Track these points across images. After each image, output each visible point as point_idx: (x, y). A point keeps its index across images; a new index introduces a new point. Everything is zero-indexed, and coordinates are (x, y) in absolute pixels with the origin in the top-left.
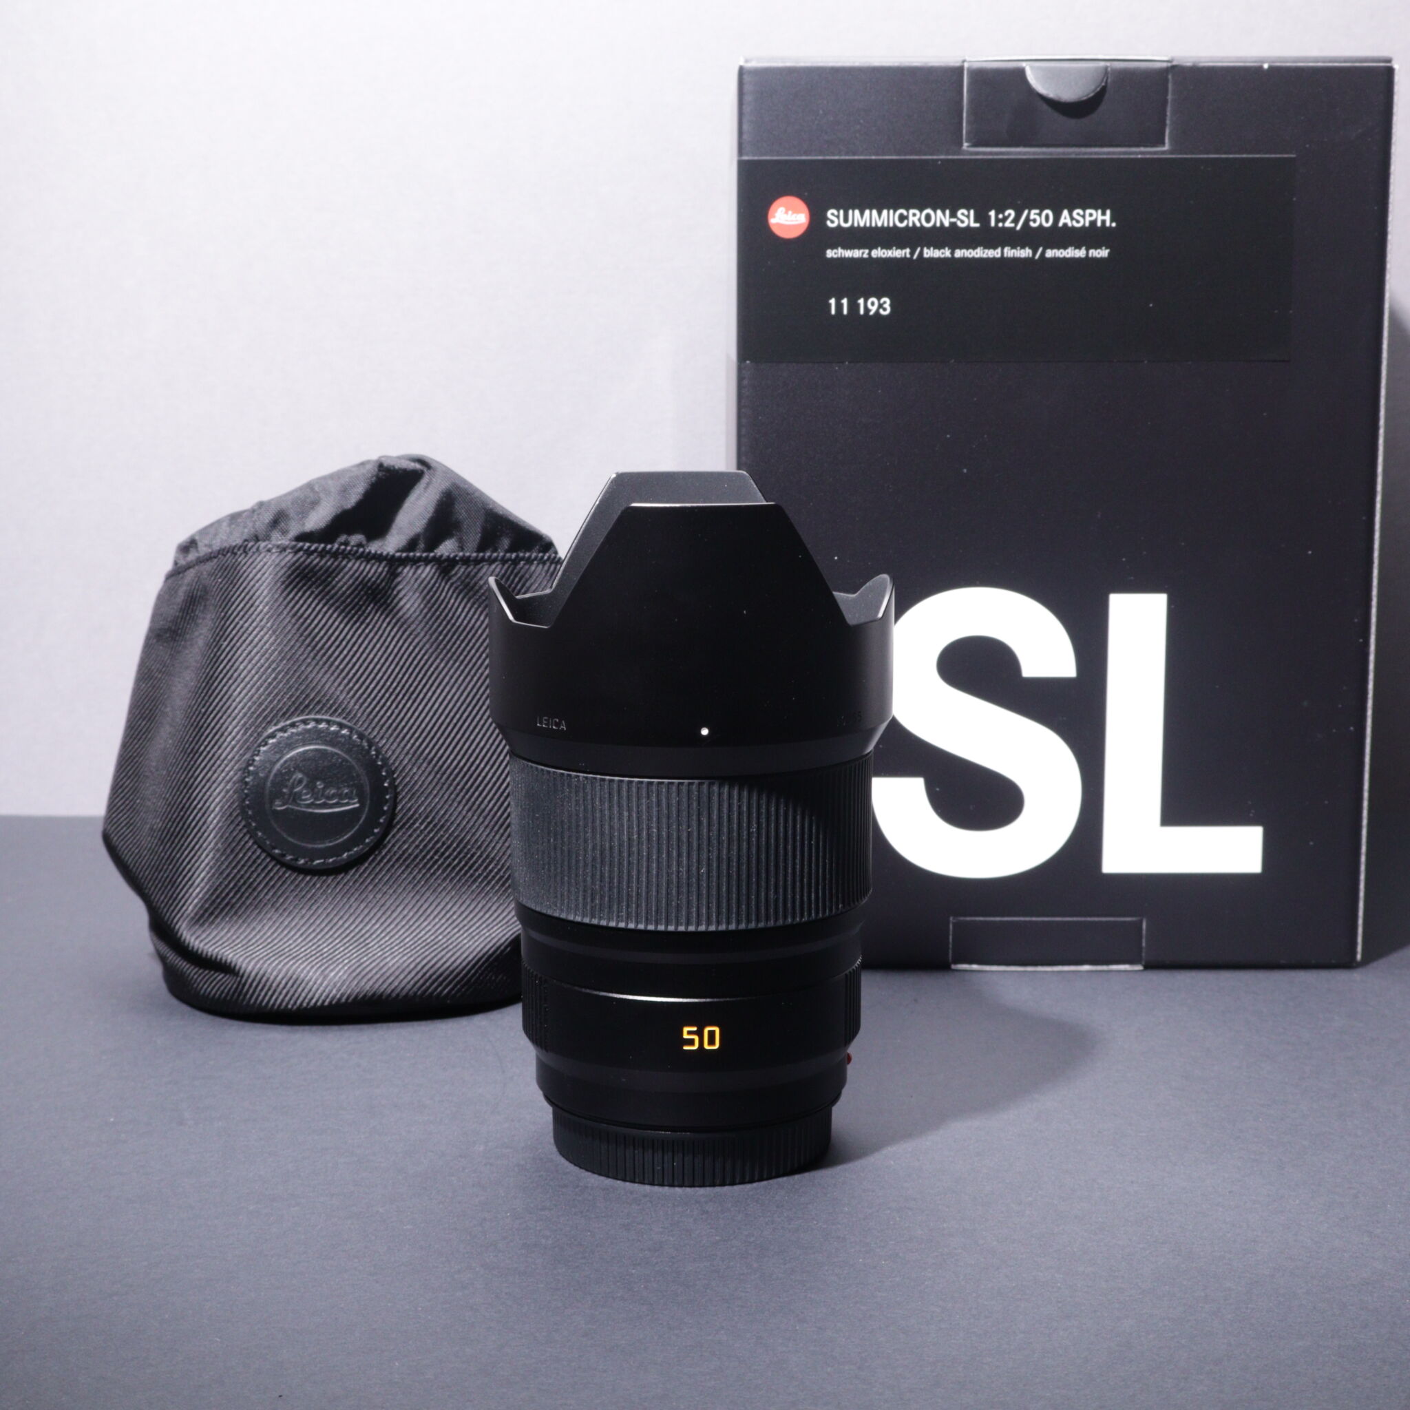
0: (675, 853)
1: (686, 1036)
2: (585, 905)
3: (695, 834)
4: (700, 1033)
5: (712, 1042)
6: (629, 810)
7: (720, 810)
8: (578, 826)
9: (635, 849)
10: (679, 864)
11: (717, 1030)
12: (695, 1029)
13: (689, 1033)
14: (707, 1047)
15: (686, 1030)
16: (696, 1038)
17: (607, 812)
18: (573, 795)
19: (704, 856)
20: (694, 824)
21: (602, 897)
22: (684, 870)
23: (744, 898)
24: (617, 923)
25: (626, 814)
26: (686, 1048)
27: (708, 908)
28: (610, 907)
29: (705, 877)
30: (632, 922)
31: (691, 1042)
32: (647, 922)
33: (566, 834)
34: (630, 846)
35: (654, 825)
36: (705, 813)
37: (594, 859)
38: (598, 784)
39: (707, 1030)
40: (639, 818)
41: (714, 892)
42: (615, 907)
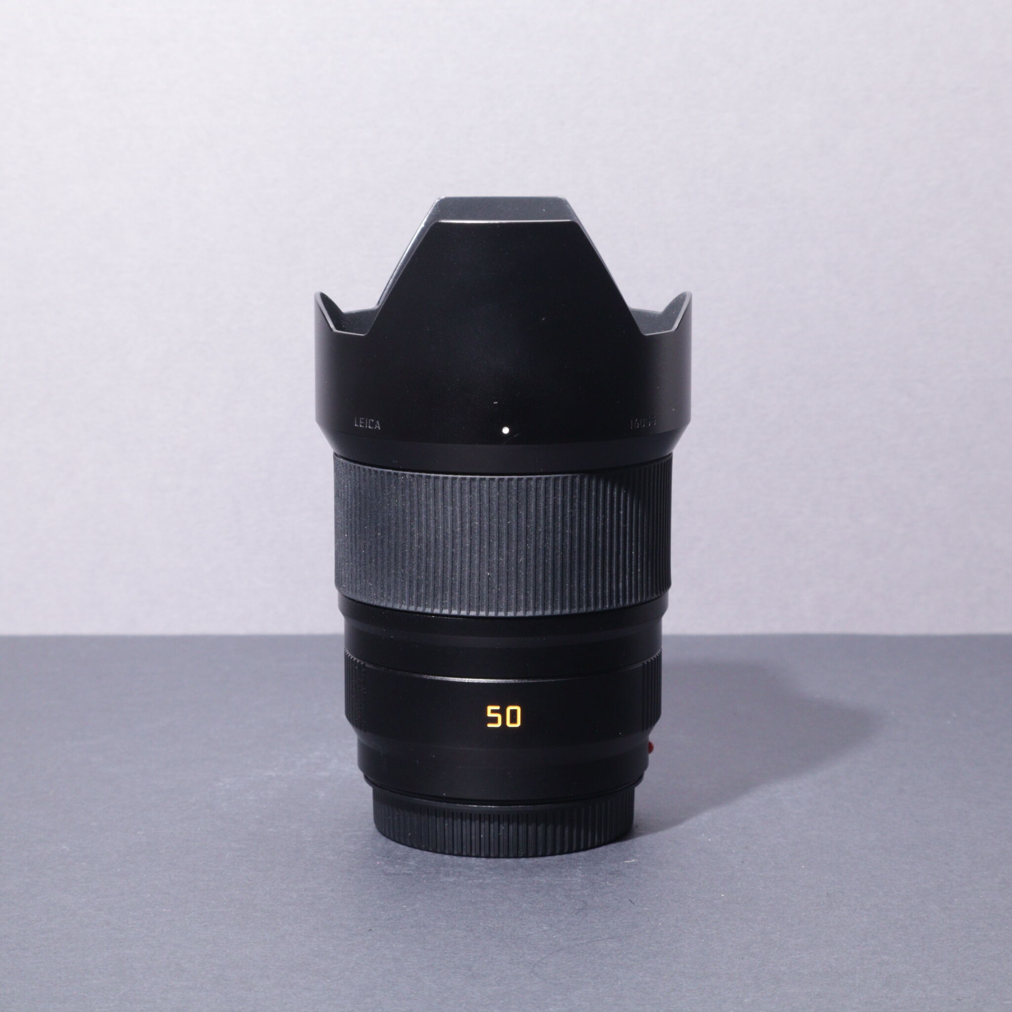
0: (495, 544)
1: (490, 714)
2: (411, 595)
3: (514, 526)
4: (503, 712)
5: (514, 720)
6: (453, 504)
7: (537, 505)
8: (404, 520)
9: (458, 541)
10: (499, 554)
11: (518, 709)
12: (498, 708)
13: (493, 711)
14: (509, 725)
15: (490, 708)
16: (499, 716)
17: (432, 507)
18: (400, 492)
19: (522, 547)
20: (513, 517)
21: (427, 586)
22: (503, 560)
23: (559, 586)
24: (441, 610)
25: (450, 508)
26: (490, 725)
27: (526, 594)
28: (435, 595)
29: (523, 566)
30: (455, 609)
31: (495, 720)
32: (470, 608)
33: (393, 529)
34: (453, 538)
35: (476, 518)
36: (524, 507)
37: (420, 551)
38: (423, 481)
39: (509, 709)
40: (462, 512)
41: (531, 580)
42: (439, 596)
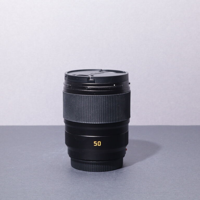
0: (92, 109)
3: (95, 105)
4: (97, 143)
5: (99, 144)
8: (74, 104)
9: (84, 108)
10: (92, 111)
11: (100, 142)
13: (95, 143)
15: (94, 142)
17: (79, 101)
18: (73, 98)
19: (97, 109)
20: (95, 103)
21: (78, 117)
22: (93, 112)
23: (104, 118)
25: (83, 102)
27: (98, 119)
28: (80, 119)
29: (97, 113)
31: (95, 144)
32: (87, 122)
33: (72, 106)
34: (83, 108)
35: (88, 104)
37: (77, 110)
40: (85, 103)
41: (99, 116)
42: (81, 119)
